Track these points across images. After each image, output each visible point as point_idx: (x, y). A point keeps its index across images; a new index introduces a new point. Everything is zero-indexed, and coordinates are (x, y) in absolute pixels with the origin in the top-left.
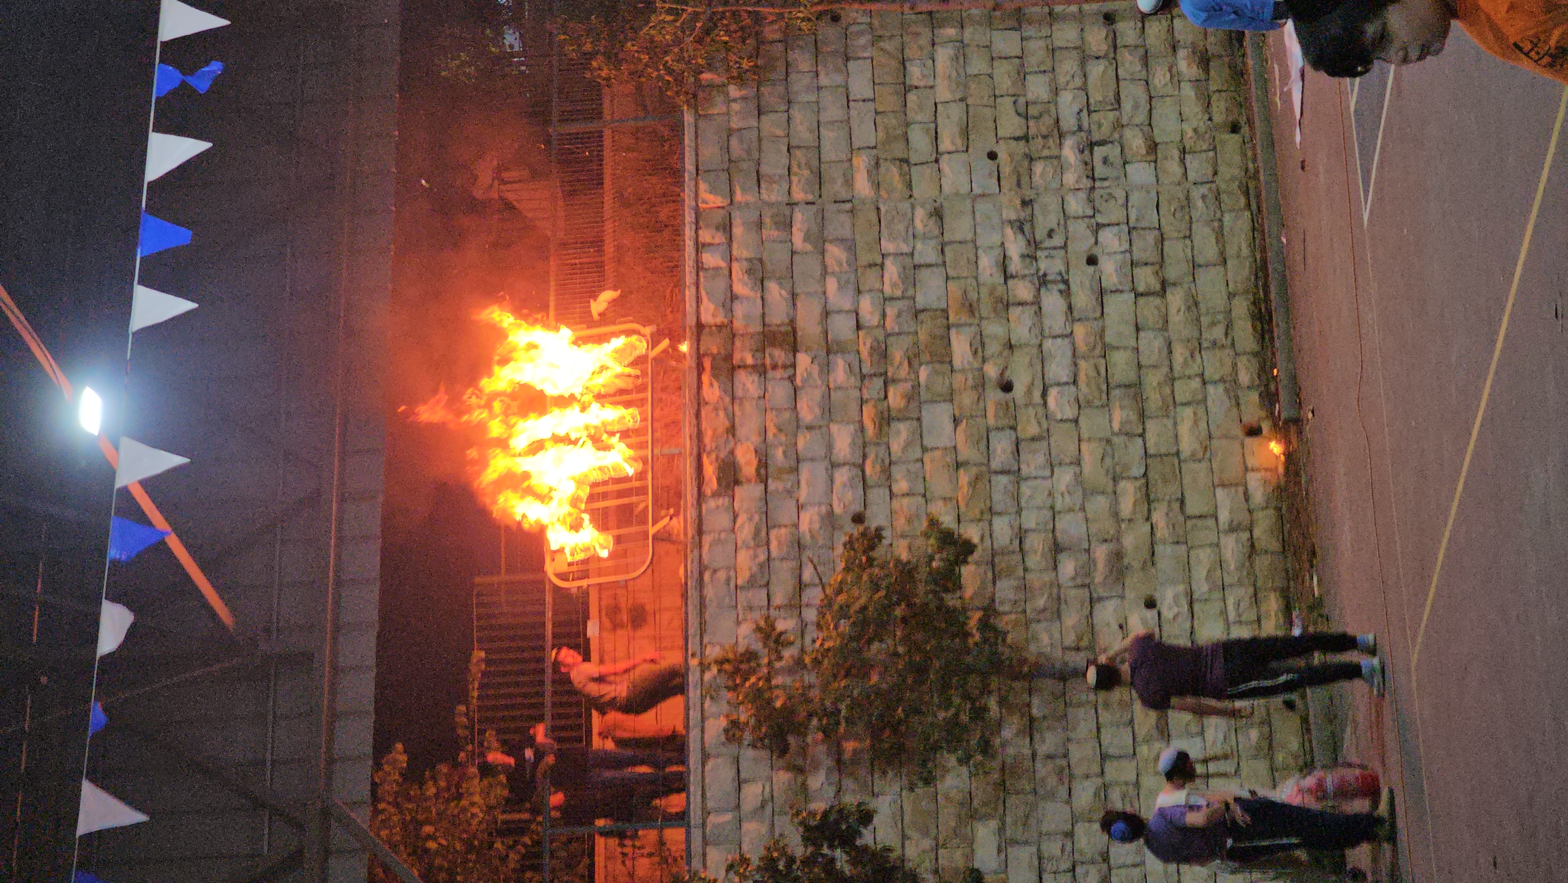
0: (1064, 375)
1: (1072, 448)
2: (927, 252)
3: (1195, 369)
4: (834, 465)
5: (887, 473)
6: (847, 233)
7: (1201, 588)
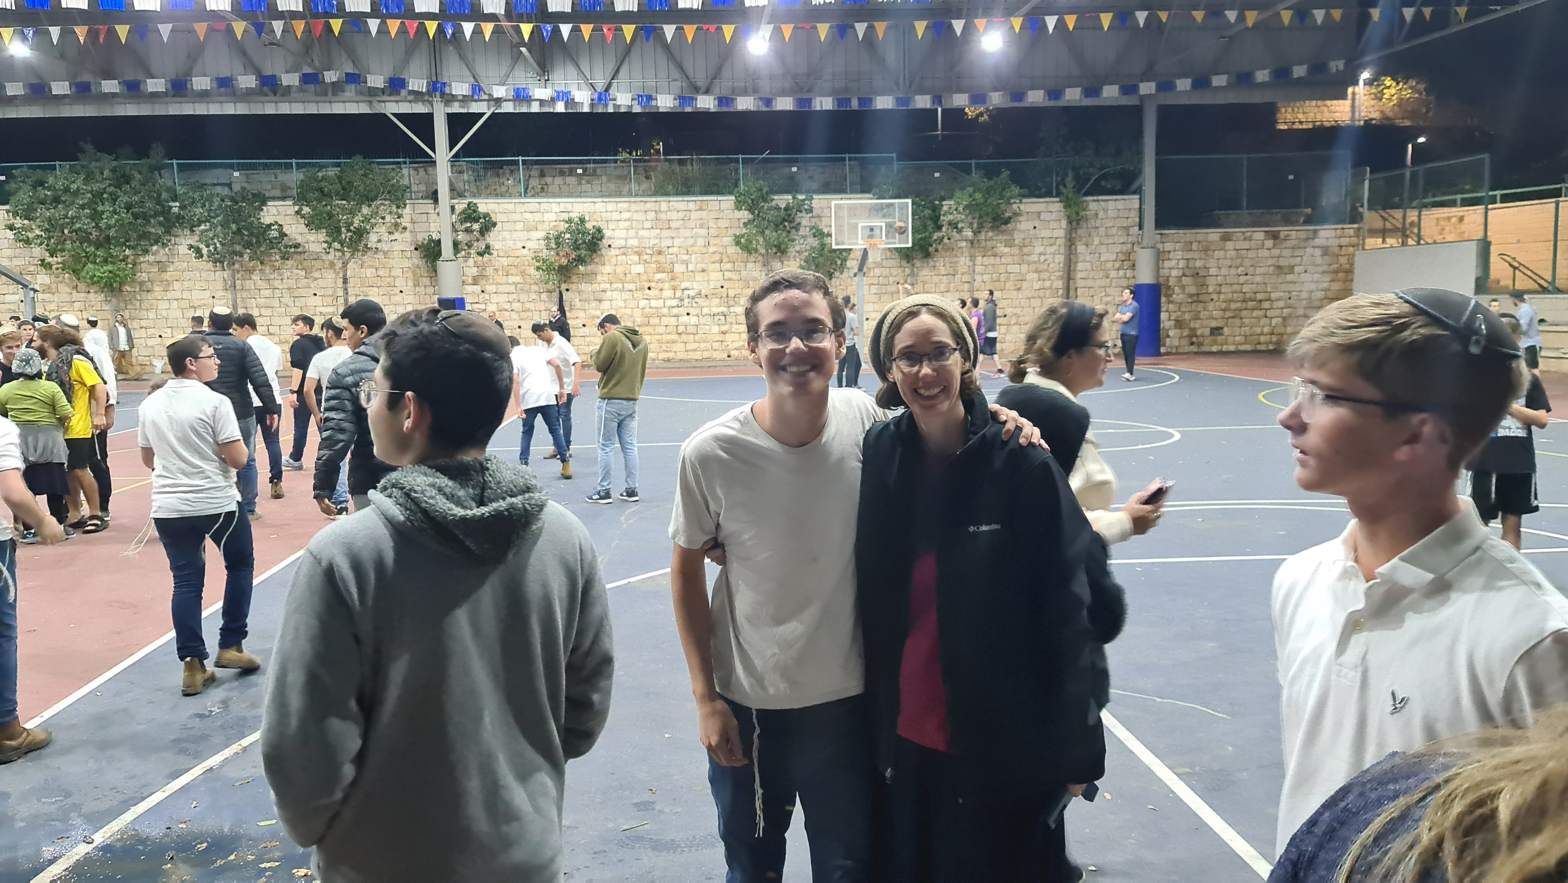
0: (652, 305)
1: (630, 306)
2: (691, 267)
3: (653, 341)
4: (626, 240)
5: (624, 254)
6: (698, 244)
7: (588, 339)
